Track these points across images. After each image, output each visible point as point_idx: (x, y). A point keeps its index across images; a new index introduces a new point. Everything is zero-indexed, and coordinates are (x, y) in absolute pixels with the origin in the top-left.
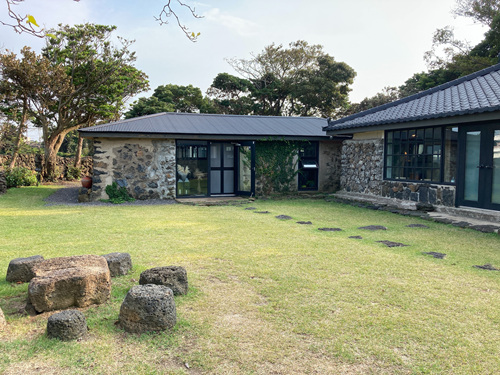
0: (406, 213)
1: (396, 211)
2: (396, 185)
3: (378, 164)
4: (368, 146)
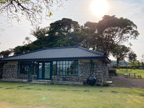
2: (21, 76)
3: (16, 70)
4: (13, 66)
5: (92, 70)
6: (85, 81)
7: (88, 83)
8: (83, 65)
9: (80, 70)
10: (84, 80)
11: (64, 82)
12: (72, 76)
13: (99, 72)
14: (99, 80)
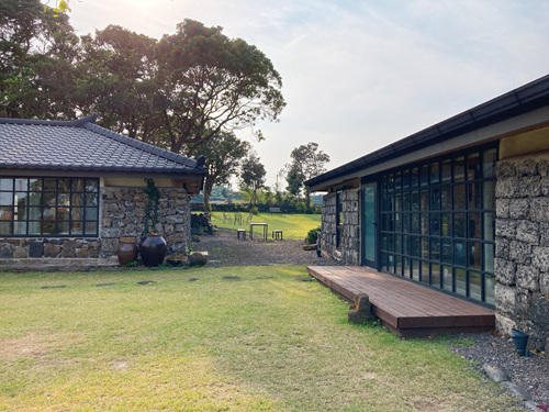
5: (151, 216)
6: (125, 252)
7: (139, 258)
8: (119, 199)
9: (103, 217)
10: (123, 249)
11: (34, 262)
12: (70, 236)
13: (177, 221)
14: (174, 247)
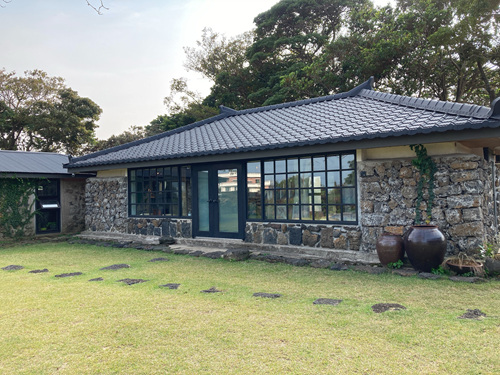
0: (150, 248)
1: (141, 247)
2: (141, 222)
3: (122, 201)
4: (112, 184)
5: (425, 197)
13: (465, 204)
